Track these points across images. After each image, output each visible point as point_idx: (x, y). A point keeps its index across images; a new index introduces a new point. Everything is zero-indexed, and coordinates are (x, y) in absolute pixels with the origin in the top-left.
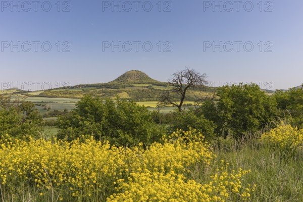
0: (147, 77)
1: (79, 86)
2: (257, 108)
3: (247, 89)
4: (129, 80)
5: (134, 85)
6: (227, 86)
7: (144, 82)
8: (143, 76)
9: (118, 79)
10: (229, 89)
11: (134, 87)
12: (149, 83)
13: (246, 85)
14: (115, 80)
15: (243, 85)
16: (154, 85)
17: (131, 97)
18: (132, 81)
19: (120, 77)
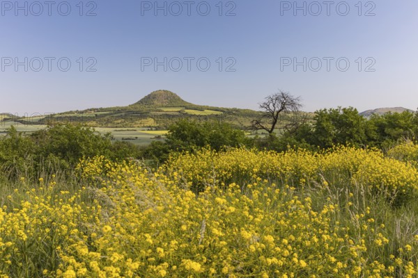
0: (179, 99)
1: (91, 110)
2: (357, 132)
3: (346, 113)
4: (155, 102)
5: (162, 109)
6: (325, 110)
7: (174, 105)
8: (174, 97)
9: (141, 102)
10: (326, 113)
11: (162, 111)
12: (181, 106)
13: (344, 109)
14: (138, 103)
15: (342, 108)
16: (187, 109)
17: (158, 125)
18: (159, 104)
19: (144, 98)
